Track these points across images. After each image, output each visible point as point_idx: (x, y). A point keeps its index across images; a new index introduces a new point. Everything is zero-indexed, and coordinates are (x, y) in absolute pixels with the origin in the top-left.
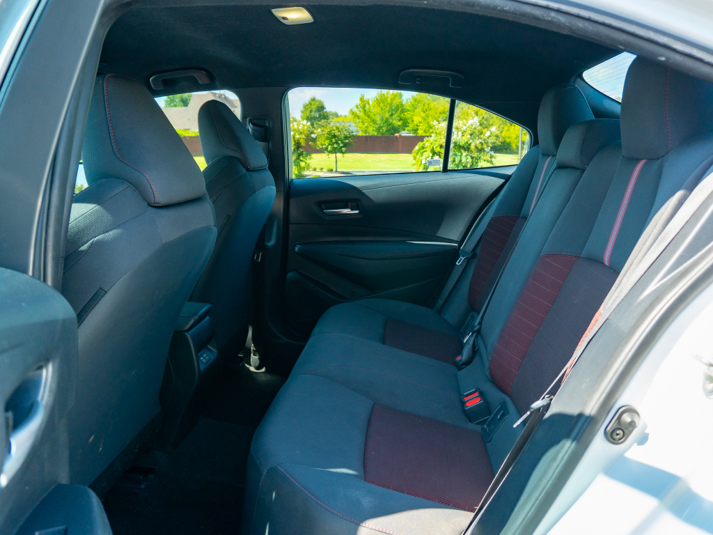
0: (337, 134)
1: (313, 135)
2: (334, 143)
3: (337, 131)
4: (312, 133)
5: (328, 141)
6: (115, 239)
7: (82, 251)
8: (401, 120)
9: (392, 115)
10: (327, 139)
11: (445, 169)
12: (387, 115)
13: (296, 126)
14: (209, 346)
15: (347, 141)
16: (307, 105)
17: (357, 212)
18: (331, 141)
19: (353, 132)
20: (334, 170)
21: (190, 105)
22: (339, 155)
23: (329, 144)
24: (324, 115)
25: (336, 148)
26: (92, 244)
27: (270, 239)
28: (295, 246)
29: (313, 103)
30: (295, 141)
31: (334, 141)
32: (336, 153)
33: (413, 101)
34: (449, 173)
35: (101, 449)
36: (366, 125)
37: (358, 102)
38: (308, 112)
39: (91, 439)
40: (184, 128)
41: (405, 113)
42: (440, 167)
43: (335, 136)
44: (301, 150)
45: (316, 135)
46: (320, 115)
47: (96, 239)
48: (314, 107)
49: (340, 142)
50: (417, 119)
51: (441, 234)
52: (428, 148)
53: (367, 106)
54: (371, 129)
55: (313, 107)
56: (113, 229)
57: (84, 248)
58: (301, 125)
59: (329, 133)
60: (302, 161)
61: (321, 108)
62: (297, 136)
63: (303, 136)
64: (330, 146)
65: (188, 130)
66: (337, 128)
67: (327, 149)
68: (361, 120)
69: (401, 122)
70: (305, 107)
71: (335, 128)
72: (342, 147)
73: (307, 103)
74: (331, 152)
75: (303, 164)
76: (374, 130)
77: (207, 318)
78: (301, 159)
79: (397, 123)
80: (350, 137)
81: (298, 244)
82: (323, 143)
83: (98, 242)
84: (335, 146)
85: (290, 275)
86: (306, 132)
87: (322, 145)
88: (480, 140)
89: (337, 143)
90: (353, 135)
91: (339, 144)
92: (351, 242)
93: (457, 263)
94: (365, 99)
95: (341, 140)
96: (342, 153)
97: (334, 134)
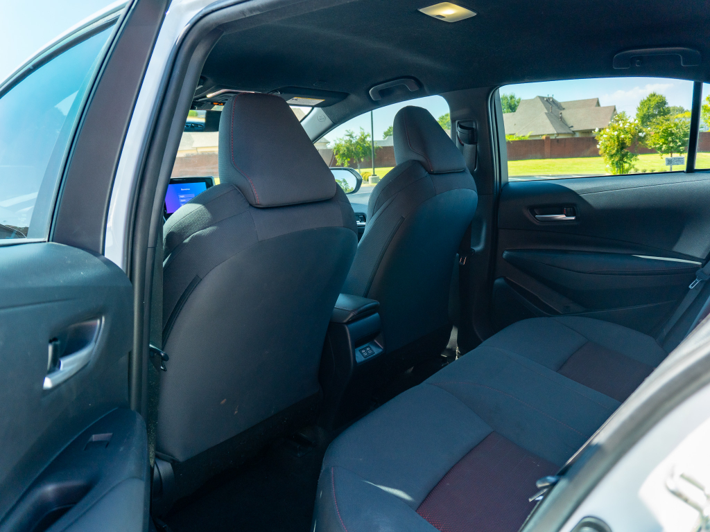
0: (675, 130)
1: (640, 134)
2: (670, 142)
3: (675, 128)
4: (640, 132)
5: (663, 140)
6: (212, 234)
7: (185, 243)
10: (661, 138)
11: (691, 169)
13: (621, 125)
14: (375, 341)
16: (645, 101)
17: (573, 218)
18: (667, 139)
21: (517, 111)
22: (675, 155)
23: (664, 143)
24: (664, 111)
25: (672, 147)
26: (192, 237)
27: (478, 244)
28: (503, 253)
29: (652, 99)
30: (619, 141)
31: (670, 139)
32: (671, 153)
34: (696, 174)
35: (236, 412)
38: (645, 109)
39: (223, 402)
42: (683, 167)
43: (672, 134)
44: (626, 151)
45: (644, 133)
46: (660, 112)
47: (195, 234)
48: (653, 103)
49: (678, 141)
51: (678, 248)
55: (651, 103)
56: (210, 226)
57: (187, 241)
58: (628, 124)
59: (665, 131)
60: (626, 162)
61: (662, 103)
62: (622, 136)
63: (629, 136)
64: (664, 146)
65: (513, 134)
66: (676, 125)
67: (660, 148)
70: (643, 104)
71: (673, 125)
72: (680, 146)
73: (646, 99)
74: (665, 152)
75: (626, 166)
77: (376, 315)
78: (626, 160)
81: (507, 250)
82: (657, 142)
83: (196, 236)
84: (671, 145)
85: (497, 281)
86: (632, 131)
87: (655, 144)
89: (673, 141)
91: (677, 143)
92: (565, 252)
93: (690, 287)
95: (679, 138)
96: (680, 152)
97: (671, 132)
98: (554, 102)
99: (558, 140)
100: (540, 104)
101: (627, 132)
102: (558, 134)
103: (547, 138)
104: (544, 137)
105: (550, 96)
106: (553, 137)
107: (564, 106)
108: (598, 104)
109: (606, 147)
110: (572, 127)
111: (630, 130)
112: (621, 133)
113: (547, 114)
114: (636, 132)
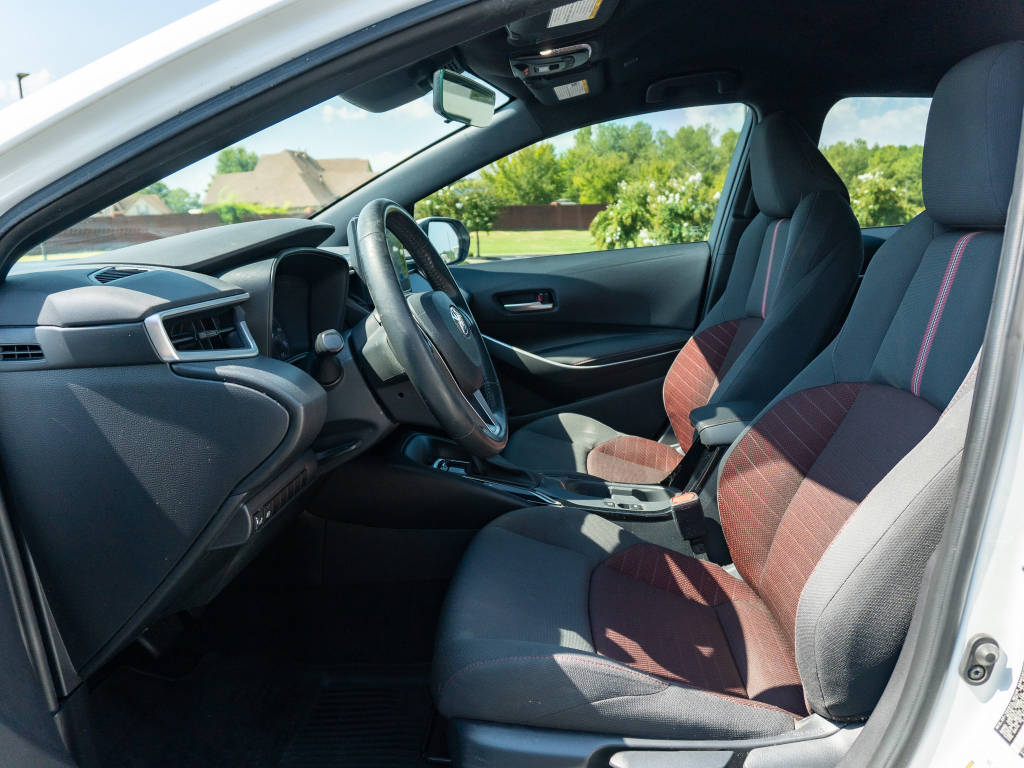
0: (479, 202)
2: (475, 217)
3: (479, 200)
5: (466, 214)
8: (553, 182)
9: (540, 177)
12: (536, 177)
15: (493, 213)
18: (472, 213)
20: (475, 255)
21: (255, 170)
22: (482, 234)
23: (468, 219)
31: (475, 213)
33: (571, 157)
41: (560, 174)
43: (476, 206)
49: (483, 215)
50: (578, 181)
52: (614, 220)
54: (514, 196)
62: (437, 207)
64: (469, 221)
66: (480, 195)
69: (554, 185)
71: (476, 196)
72: (487, 222)
76: (517, 198)
79: (549, 187)
80: (497, 208)
84: (478, 220)
88: (706, 205)
89: (479, 216)
91: (482, 218)
95: (485, 212)
96: (487, 230)
97: (476, 203)
98: (309, 160)
100: (290, 161)
101: (441, 202)
104: (307, 211)
105: (302, 150)
107: (323, 166)
111: (446, 199)
112: (435, 203)
113: (303, 175)
114: (453, 201)
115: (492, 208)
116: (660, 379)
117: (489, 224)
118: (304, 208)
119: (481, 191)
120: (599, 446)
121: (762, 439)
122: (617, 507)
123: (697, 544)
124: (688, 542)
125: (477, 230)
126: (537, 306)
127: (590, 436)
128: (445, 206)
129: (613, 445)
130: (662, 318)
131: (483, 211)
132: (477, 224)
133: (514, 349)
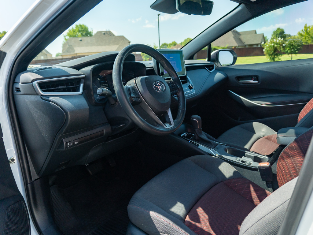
0: (294, 44)
1: (284, 45)
2: (291, 49)
3: (294, 43)
5: (288, 48)
13: (275, 41)
15: (299, 47)
16: (275, 32)
18: (290, 48)
19: (303, 43)
23: (289, 50)
24: (283, 36)
29: (278, 31)
30: (274, 48)
31: (292, 47)
36: (307, 39)
37: (303, 28)
38: (275, 35)
40: (217, 46)
43: (292, 45)
46: (281, 36)
49: (295, 48)
53: (309, 29)
54: (310, 41)
58: (278, 40)
59: (290, 44)
61: (282, 32)
62: (276, 46)
65: (219, 46)
66: (294, 41)
67: (287, 52)
68: (304, 37)
71: (293, 41)
73: (275, 30)
74: (289, 54)
75: (276, 59)
76: (311, 42)
78: (276, 57)
80: (301, 45)
84: (292, 50)
89: (293, 48)
90: (303, 45)
94: (307, 26)
95: (296, 47)
96: (296, 53)
97: (292, 44)
99: (240, 49)
101: (277, 44)
102: (239, 46)
103: (235, 48)
104: (233, 48)
106: (237, 48)
107: (241, 34)
108: (256, 33)
109: (267, 51)
110: (245, 43)
111: (279, 43)
112: (275, 44)
113: (234, 37)
114: (282, 44)
115: (299, 46)
116: (298, 114)
117: (297, 52)
118: (232, 47)
119: (295, 40)
120: (266, 136)
121: (297, 146)
122: (240, 162)
123: (269, 183)
124: (265, 182)
125: (292, 54)
126: (252, 81)
127: (263, 132)
128: (279, 45)
129: (272, 137)
130: (303, 89)
131: (295, 47)
132: (292, 52)
133: (241, 97)
